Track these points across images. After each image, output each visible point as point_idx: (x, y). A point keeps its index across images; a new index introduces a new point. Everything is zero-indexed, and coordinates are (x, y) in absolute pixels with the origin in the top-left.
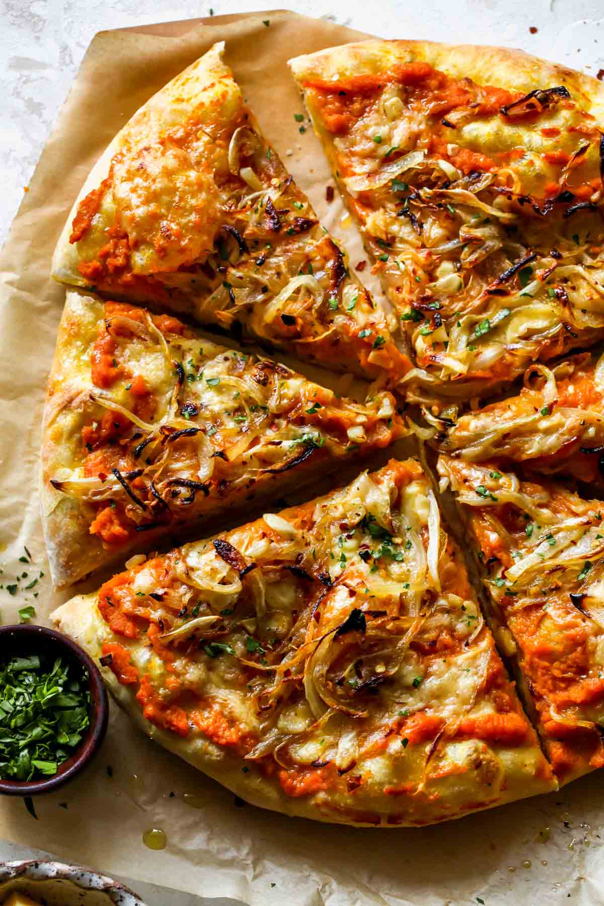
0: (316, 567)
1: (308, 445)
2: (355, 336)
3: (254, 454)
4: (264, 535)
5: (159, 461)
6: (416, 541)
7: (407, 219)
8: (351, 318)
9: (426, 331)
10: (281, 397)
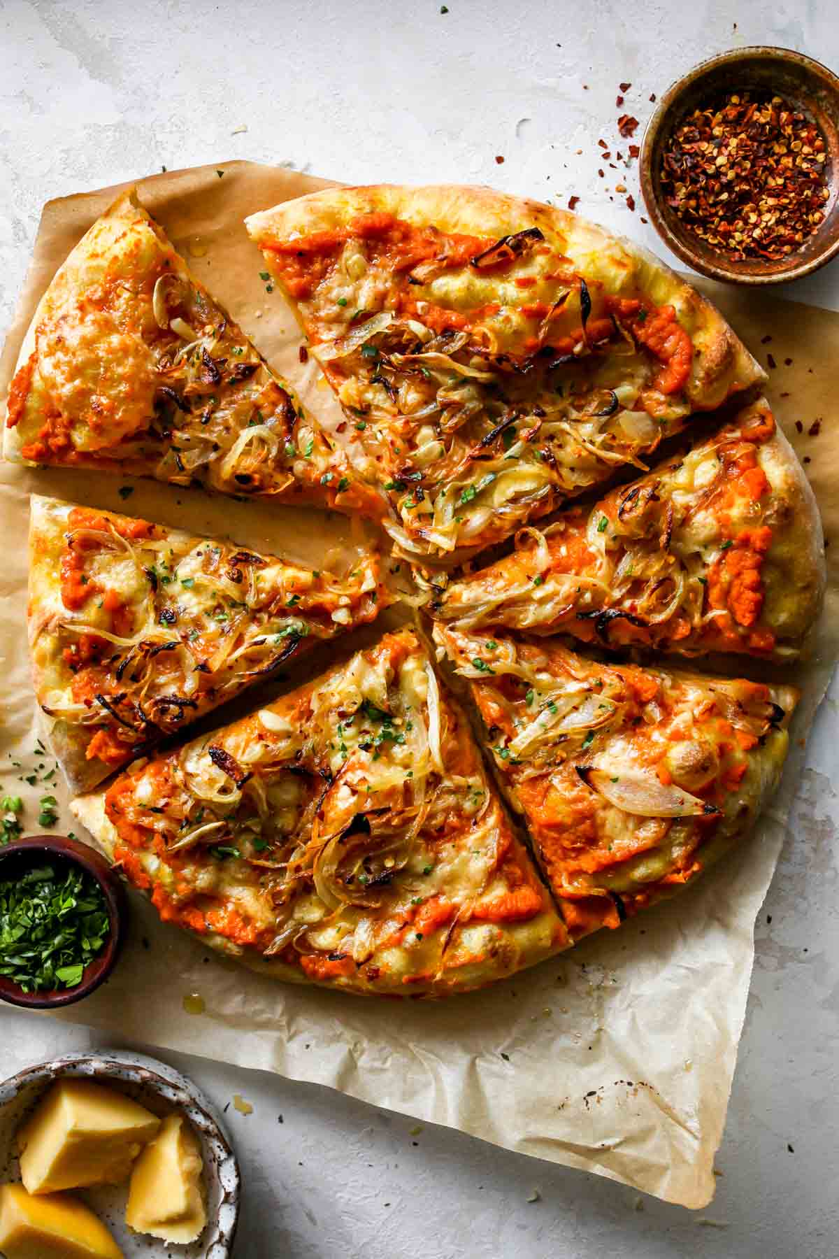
0: (317, 761)
1: (294, 637)
2: (317, 481)
3: (241, 656)
4: (261, 737)
5: (144, 677)
6: (417, 720)
7: (381, 385)
8: (311, 464)
9: (409, 505)
10: (259, 592)
